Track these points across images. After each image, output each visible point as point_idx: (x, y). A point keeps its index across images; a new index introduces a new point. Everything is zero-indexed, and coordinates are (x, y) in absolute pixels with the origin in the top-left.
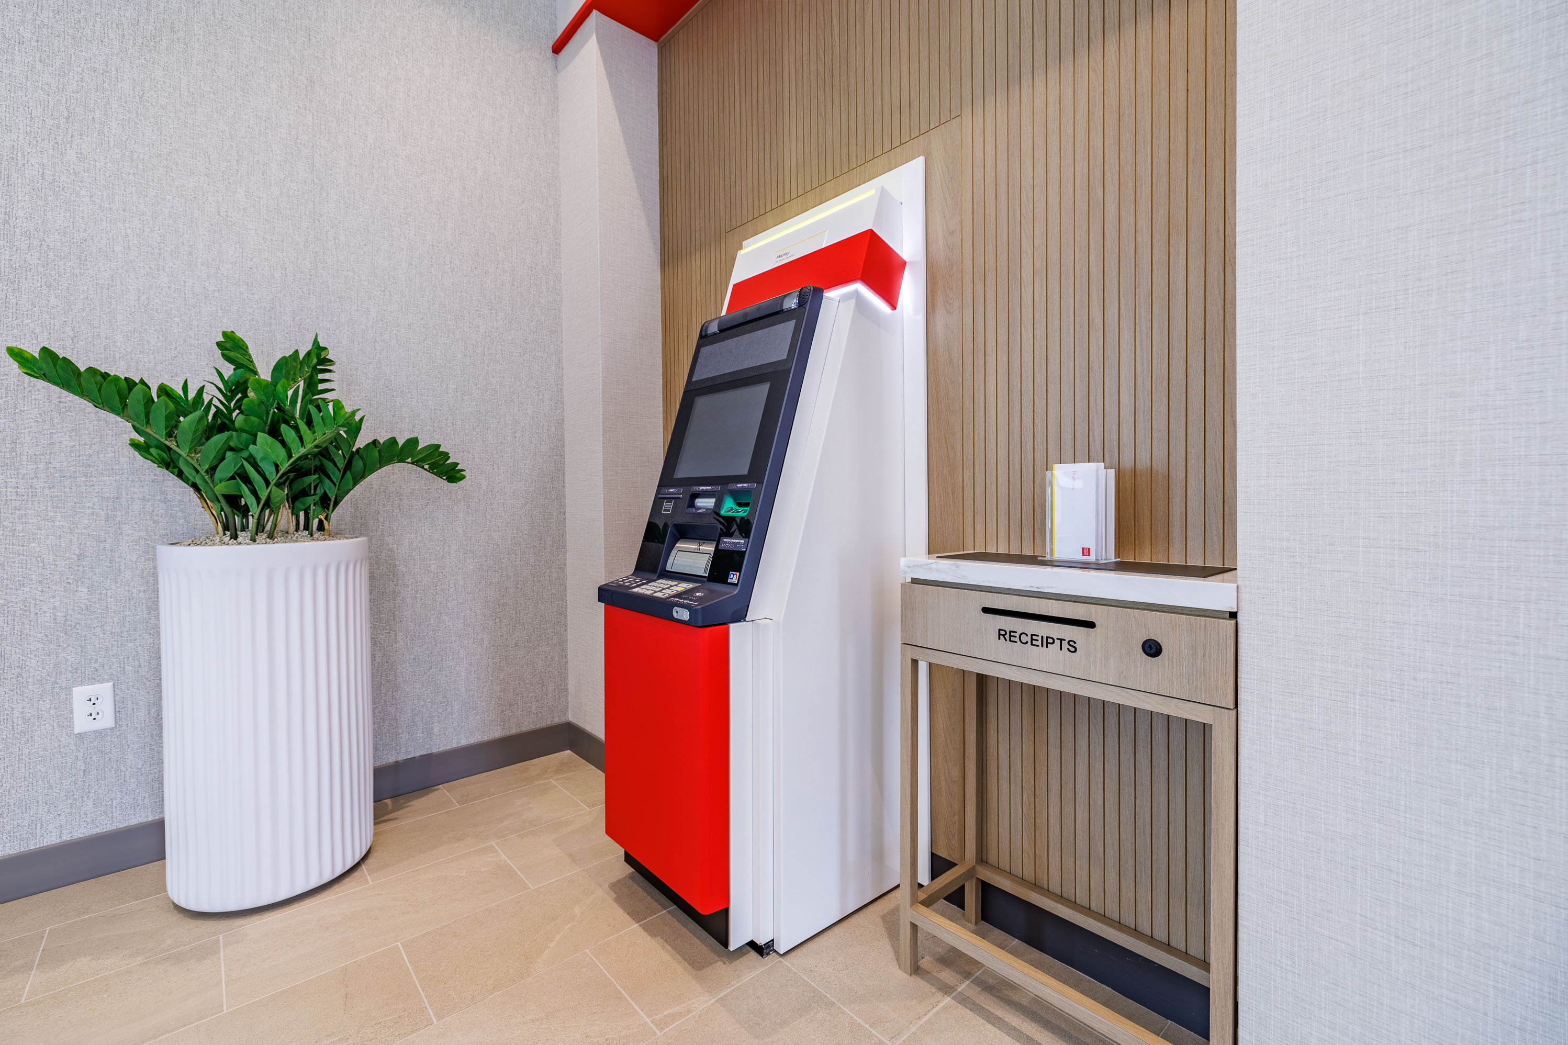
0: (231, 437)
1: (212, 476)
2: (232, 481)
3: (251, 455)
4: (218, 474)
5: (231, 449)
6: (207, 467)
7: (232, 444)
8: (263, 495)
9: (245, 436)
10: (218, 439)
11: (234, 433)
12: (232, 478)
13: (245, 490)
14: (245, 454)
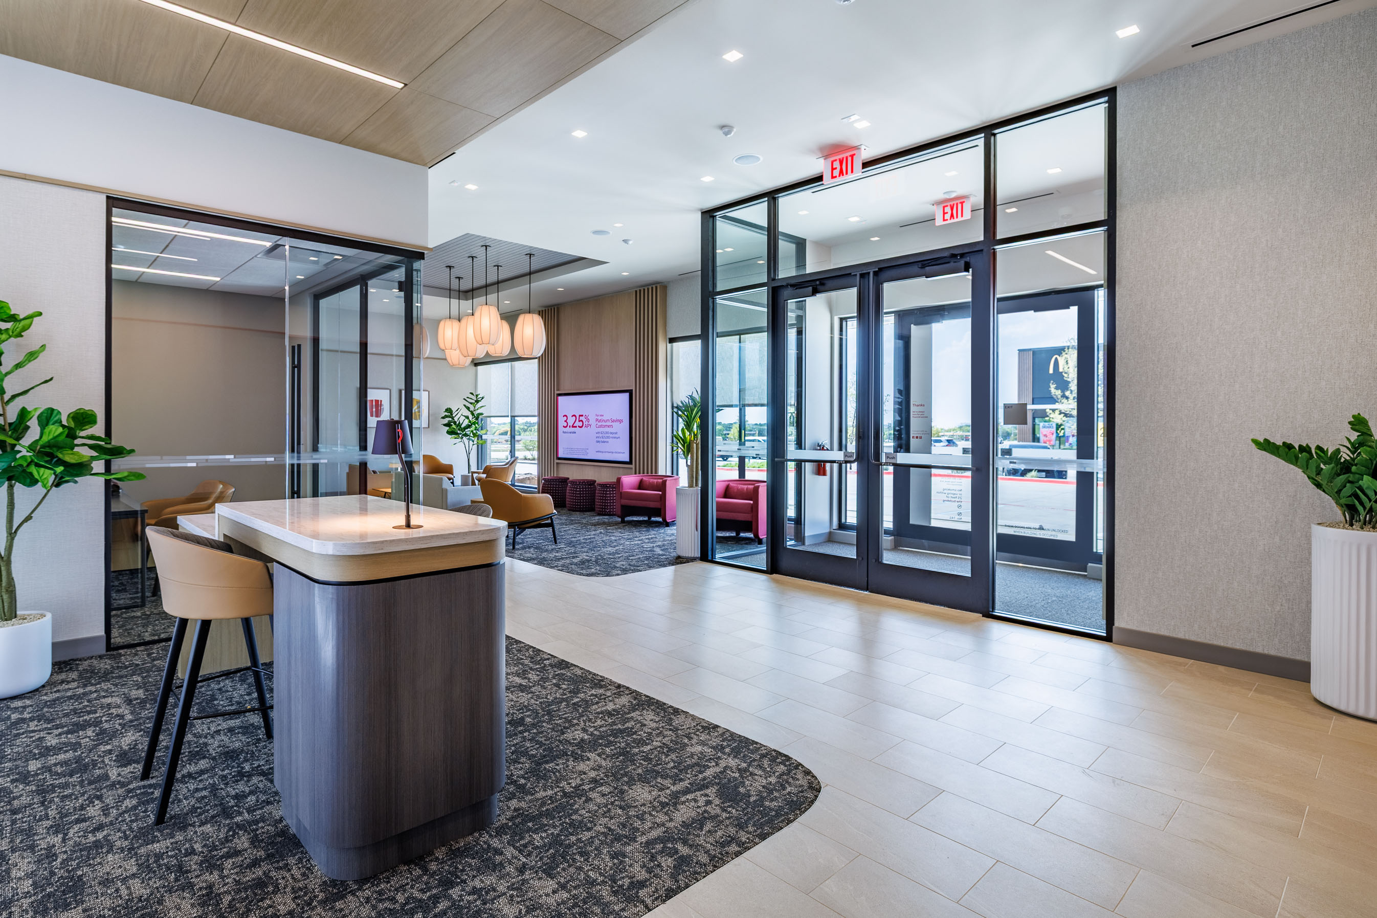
0: (1349, 476)
1: (1339, 496)
2: (1350, 498)
3: (1360, 486)
4: (1342, 494)
5: (1350, 482)
6: (1336, 490)
7: (1350, 479)
8: (1368, 505)
9: (1357, 476)
10: (1343, 478)
11: (1351, 475)
12: (1350, 496)
13: (1357, 503)
14: (1357, 485)
